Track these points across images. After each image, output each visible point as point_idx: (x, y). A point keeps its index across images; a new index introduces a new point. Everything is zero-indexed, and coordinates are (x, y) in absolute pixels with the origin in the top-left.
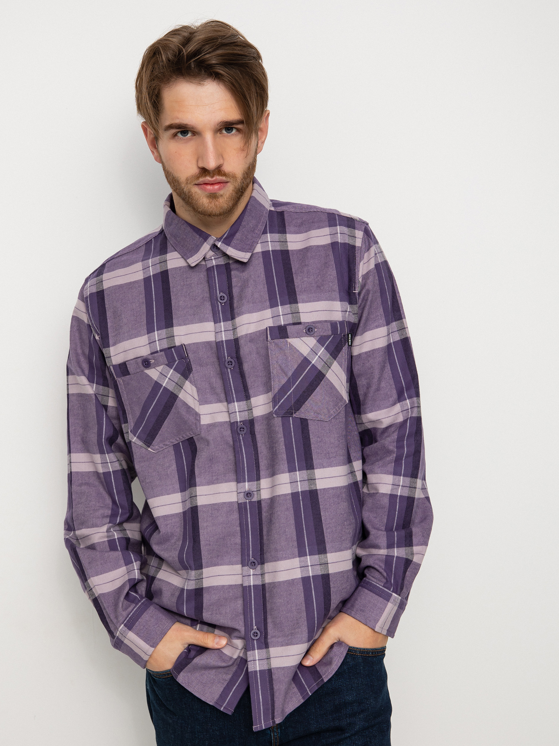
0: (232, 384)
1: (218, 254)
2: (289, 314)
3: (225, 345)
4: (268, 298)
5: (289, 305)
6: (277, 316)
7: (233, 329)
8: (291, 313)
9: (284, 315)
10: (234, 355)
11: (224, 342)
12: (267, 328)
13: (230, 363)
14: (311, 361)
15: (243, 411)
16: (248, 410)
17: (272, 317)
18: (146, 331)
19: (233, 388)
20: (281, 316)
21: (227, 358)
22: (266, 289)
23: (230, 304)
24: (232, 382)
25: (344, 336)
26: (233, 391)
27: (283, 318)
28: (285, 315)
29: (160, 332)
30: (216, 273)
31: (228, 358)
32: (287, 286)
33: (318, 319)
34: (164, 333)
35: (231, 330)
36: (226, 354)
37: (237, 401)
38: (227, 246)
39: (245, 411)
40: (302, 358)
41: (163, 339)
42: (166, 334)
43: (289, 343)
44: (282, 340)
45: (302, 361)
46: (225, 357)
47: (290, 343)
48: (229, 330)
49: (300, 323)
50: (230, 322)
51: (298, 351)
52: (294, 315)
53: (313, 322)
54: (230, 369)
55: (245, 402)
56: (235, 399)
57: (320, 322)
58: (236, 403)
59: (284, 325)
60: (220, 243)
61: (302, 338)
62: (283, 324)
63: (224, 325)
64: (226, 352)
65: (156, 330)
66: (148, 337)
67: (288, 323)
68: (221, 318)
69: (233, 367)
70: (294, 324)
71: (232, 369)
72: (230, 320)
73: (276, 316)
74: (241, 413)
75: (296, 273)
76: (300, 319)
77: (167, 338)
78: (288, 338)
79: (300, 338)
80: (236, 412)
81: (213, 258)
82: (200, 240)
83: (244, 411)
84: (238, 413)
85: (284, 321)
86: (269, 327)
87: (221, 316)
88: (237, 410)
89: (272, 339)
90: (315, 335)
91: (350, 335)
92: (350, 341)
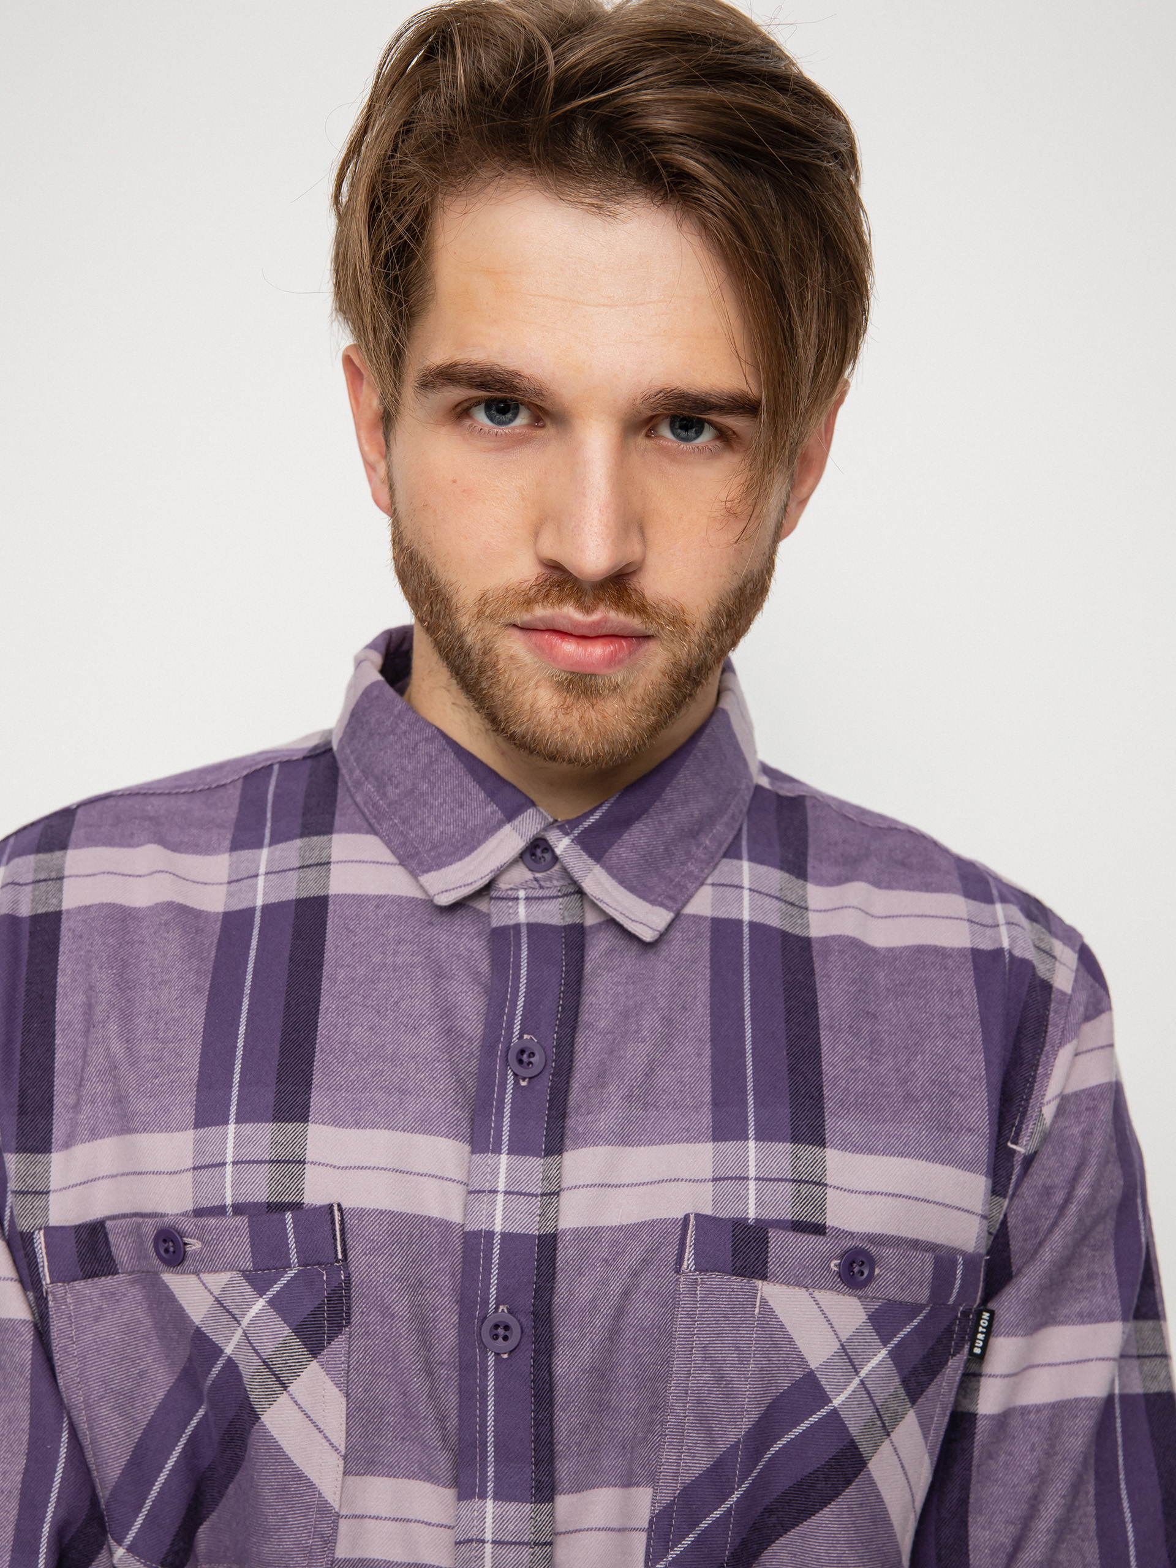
0: (490, 1422)
1: (542, 883)
2: (786, 1180)
3: (496, 1250)
4: (708, 1098)
5: (788, 1146)
6: (736, 1178)
7: (542, 1195)
8: (794, 1181)
9: (763, 1179)
10: (527, 1300)
11: (497, 1240)
12: (687, 1218)
13: (501, 1331)
14: (830, 1394)
15: (511, 1543)
16: (536, 1544)
17: (715, 1180)
18: (190, 1112)
19: (491, 1439)
20: (752, 1184)
21: (492, 1305)
22: (707, 1061)
23: (551, 1088)
24: (491, 1413)
25: (965, 1314)
26: (490, 1449)
27: (758, 1190)
28: (767, 1180)
29: (248, 1128)
30: (524, 954)
31: (497, 1309)
32: (792, 1070)
33: (890, 1230)
34: (266, 1141)
35: (532, 1195)
36: (493, 1291)
37: (496, 1497)
39: (520, 1543)
40: (798, 1374)
41: (257, 1162)
42: (274, 1143)
43: (762, 1298)
44: (737, 1282)
45: (796, 1386)
46: (485, 1302)
47: (763, 1302)
48: (525, 1194)
49: (819, 1229)
50: (534, 1165)
51: (791, 1341)
52: (804, 1188)
53: (873, 1239)
54: (497, 1354)
55: (528, 1507)
56: (490, 1485)
57: (896, 1242)
58: (490, 1504)
59: (757, 1220)
60: (566, 841)
61: (816, 1294)
62: (752, 1214)
63: (509, 1169)
64: (494, 1280)
65: (232, 1117)
66: (196, 1142)
67: (774, 1216)
68: (505, 1138)
69: (511, 1352)
70: (800, 1227)
71: (505, 1356)
72: (538, 1155)
73: (731, 1178)
74: (503, 1550)
75: (831, 1027)
76: (823, 1211)
77: (272, 1162)
78: (764, 1277)
79: (811, 1290)
80: (483, 1542)
81: (522, 894)
82: (489, 809)
83: (515, 1543)
84: (488, 1547)
85: (759, 1203)
86: (697, 1216)
87: (506, 1128)
88: (488, 1536)
89: (700, 1268)
90: (869, 1290)
91: (986, 1315)
92: (980, 1337)
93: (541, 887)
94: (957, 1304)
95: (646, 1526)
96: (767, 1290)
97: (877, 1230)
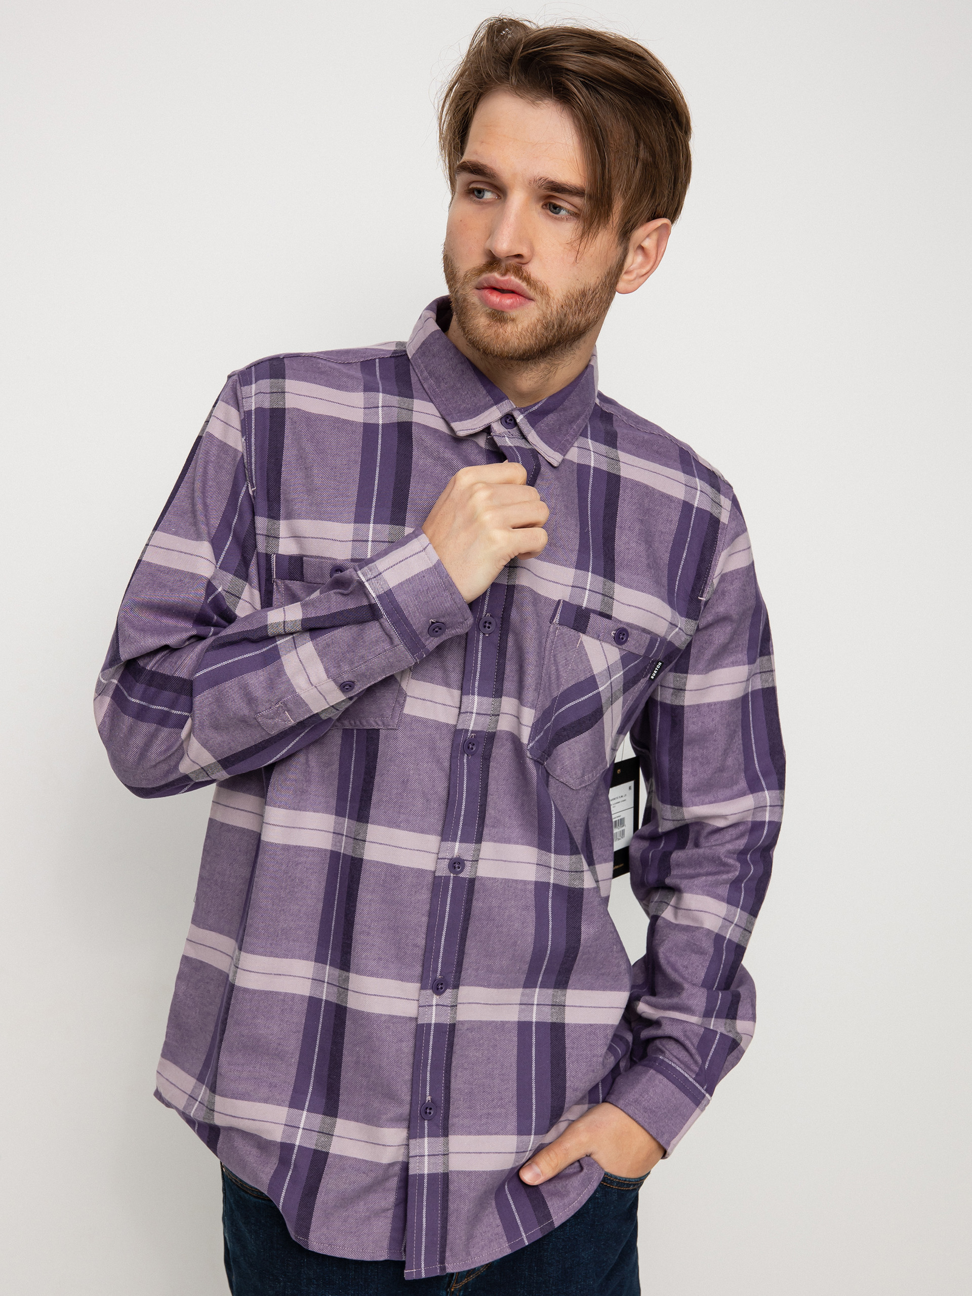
0: (479, 662)
3: (489, 590)
4: (577, 548)
5: (602, 578)
8: (602, 594)
9: (592, 591)
10: (499, 613)
12: (559, 601)
13: (487, 625)
14: (599, 686)
15: (482, 714)
16: (493, 715)
17: (572, 586)
18: (352, 516)
19: (479, 670)
20: (587, 592)
21: (485, 613)
24: (479, 658)
26: (478, 674)
27: (589, 595)
28: (593, 591)
29: (379, 526)
31: (486, 615)
32: (604, 544)
33: (635, 623)
34: (387, 532)
36: (486, 607)
37: (479, 695)
39: (486, 714)
40: (589, 676)
41: (383, 542)
42: (390, 534)
43: (581, 641)
44: (573, 632)
45: (588, 679)
46: (482, 611)
49: (609, 617)
51: (589, 660)
52: (606, 599)
53: (628, 624)
54: (484, 634)
55: (491, 699)
56: (476, 689)
57: (637, 628)
58: (476, 697)
59: (586, 608)
61: (603, 644)
62: (584, 605)
64: (486, 603)
65: (372, 521)
66: (355, 529)
67: (593, 608)
69: (490, 633)
70: (602, 614)
71: (488, 635)
73: (580, 587)
74: (480, 717)
76: (612, 610)
77: (389, 542)
78: (584, 633)
79: (601, 642)
80: (472, 713)
84: (474, 715)
85: (589, 601)
86: (564, 601)
88: (475, 711)
89: (559, 623)
90: (624, 647)
91: (660, 664)
92: (655, 672)
94: (652, 658)
96: (584, 638)
97: (631, 621)
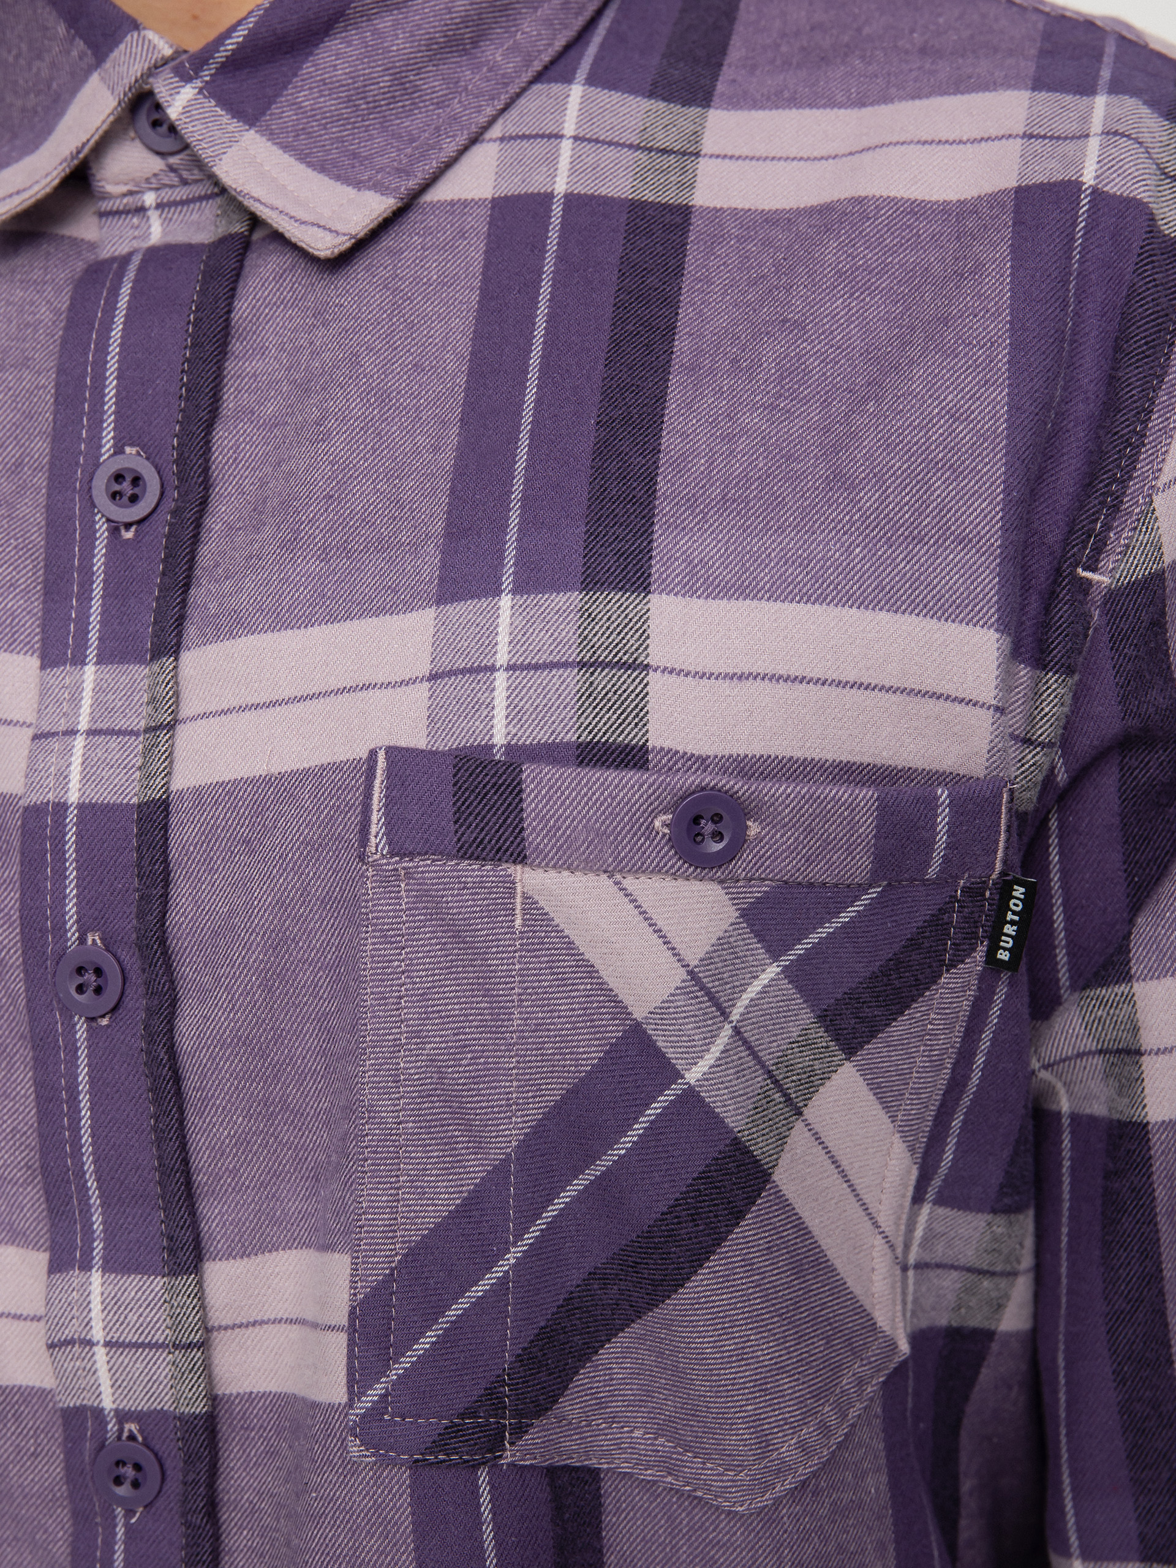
0: (86, 1138)
1: (185, 174)
2: (565, 665)
3: (71, 837)
4: (439, 526)
5: (574, 598)
6: (471, 671)
7: (148, 730)
8: (582, 665)
9: (523, 668)
10: (127, 924)
11: (72, 816)
12: (373, 754)
13: (90, 977)
14: (680, 1065)
15: (137, 1346)
16: (176, 1346)
17: (433, 677)
19: (90, 1167)
20: (500, 679)
21: (73, 935)
22: (447, 458)
23: (168, 537)
24: (86, 1122)
25: (972, 893)
27: (512, 691)
28: (530, 667)
30: (123, 302)
31: (82, 940)
32: (602, 450)
35: (132, 733)
36: (71, 907)
37: (106, 1268)
38: (234, 125)
39: (150, 1346)
40: (615, 1031)
43: (526, 897)
44: (471, 870)
45: (613, 1054)
46: (60, 929)
47: (529, 902)
48: (119, 733)
49: (633, 755)
50: (139, 674)
51: (591, 971)
52: (602, 678)
53: (745, 767)
54: (91, 1019)
55: (159, 1282)
56: (98, 1246)
58: (96, 1278)
59: (507, 747)
60: (188, 92)
61: (629, 882)
62: (499, 738)
63: (98, 690)
64: (71, 891)
67: (542, 736)
68: (93, 636)
69: (114, 1009)
70: (588, 755)
71: (105, 1022)
72: (141, 661)
73: (463, 671)
74: (126, 1358)
75: (693, 368)
76: (641, 717)
78: (521, 858)
79: (618, 877)
80: (90, 1344)
81: (150, 199)
83: (143, 1346)
84: (100, 1351)
85: (515, 713)
86: (390, 751)
87: (95, 618)
88: (98, 1333)
89: (397, 850)
90: (740, 867)
91: (1019, 891)
92: (1009, 929)
93: (185, 182)
94: (947, 877)
95: (344, 1321)
96: (531, 880)
97: (756, 748)
